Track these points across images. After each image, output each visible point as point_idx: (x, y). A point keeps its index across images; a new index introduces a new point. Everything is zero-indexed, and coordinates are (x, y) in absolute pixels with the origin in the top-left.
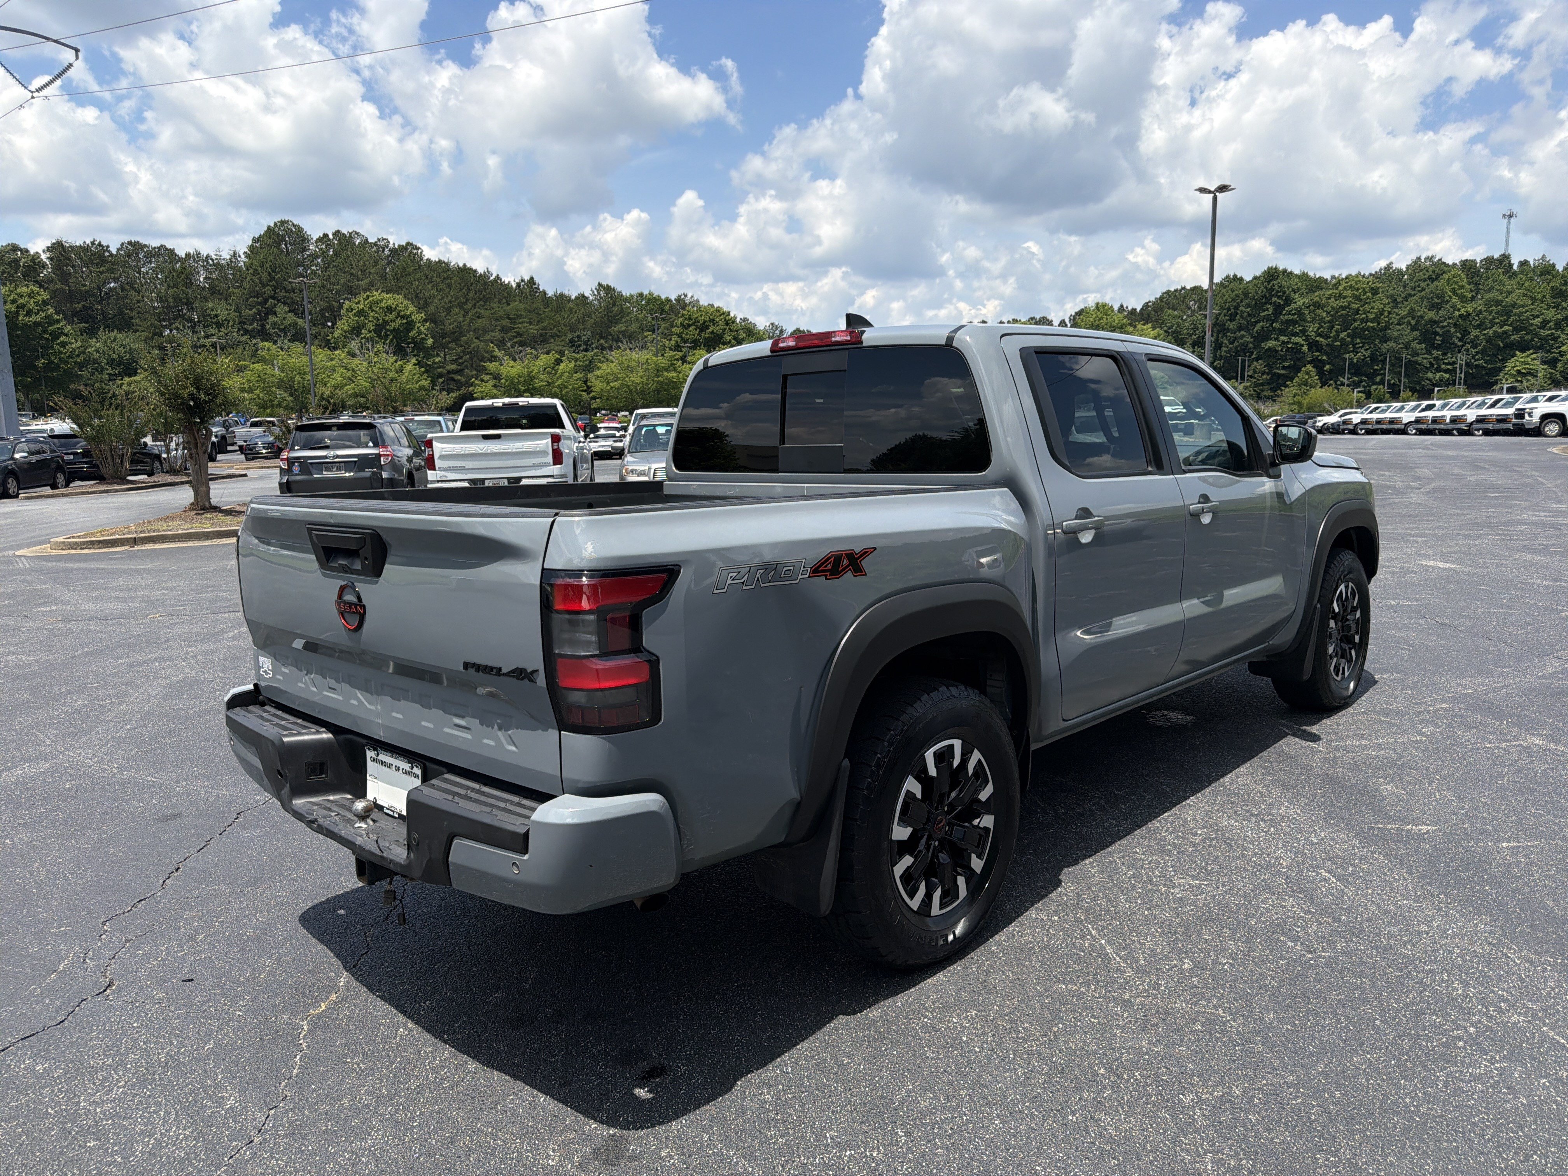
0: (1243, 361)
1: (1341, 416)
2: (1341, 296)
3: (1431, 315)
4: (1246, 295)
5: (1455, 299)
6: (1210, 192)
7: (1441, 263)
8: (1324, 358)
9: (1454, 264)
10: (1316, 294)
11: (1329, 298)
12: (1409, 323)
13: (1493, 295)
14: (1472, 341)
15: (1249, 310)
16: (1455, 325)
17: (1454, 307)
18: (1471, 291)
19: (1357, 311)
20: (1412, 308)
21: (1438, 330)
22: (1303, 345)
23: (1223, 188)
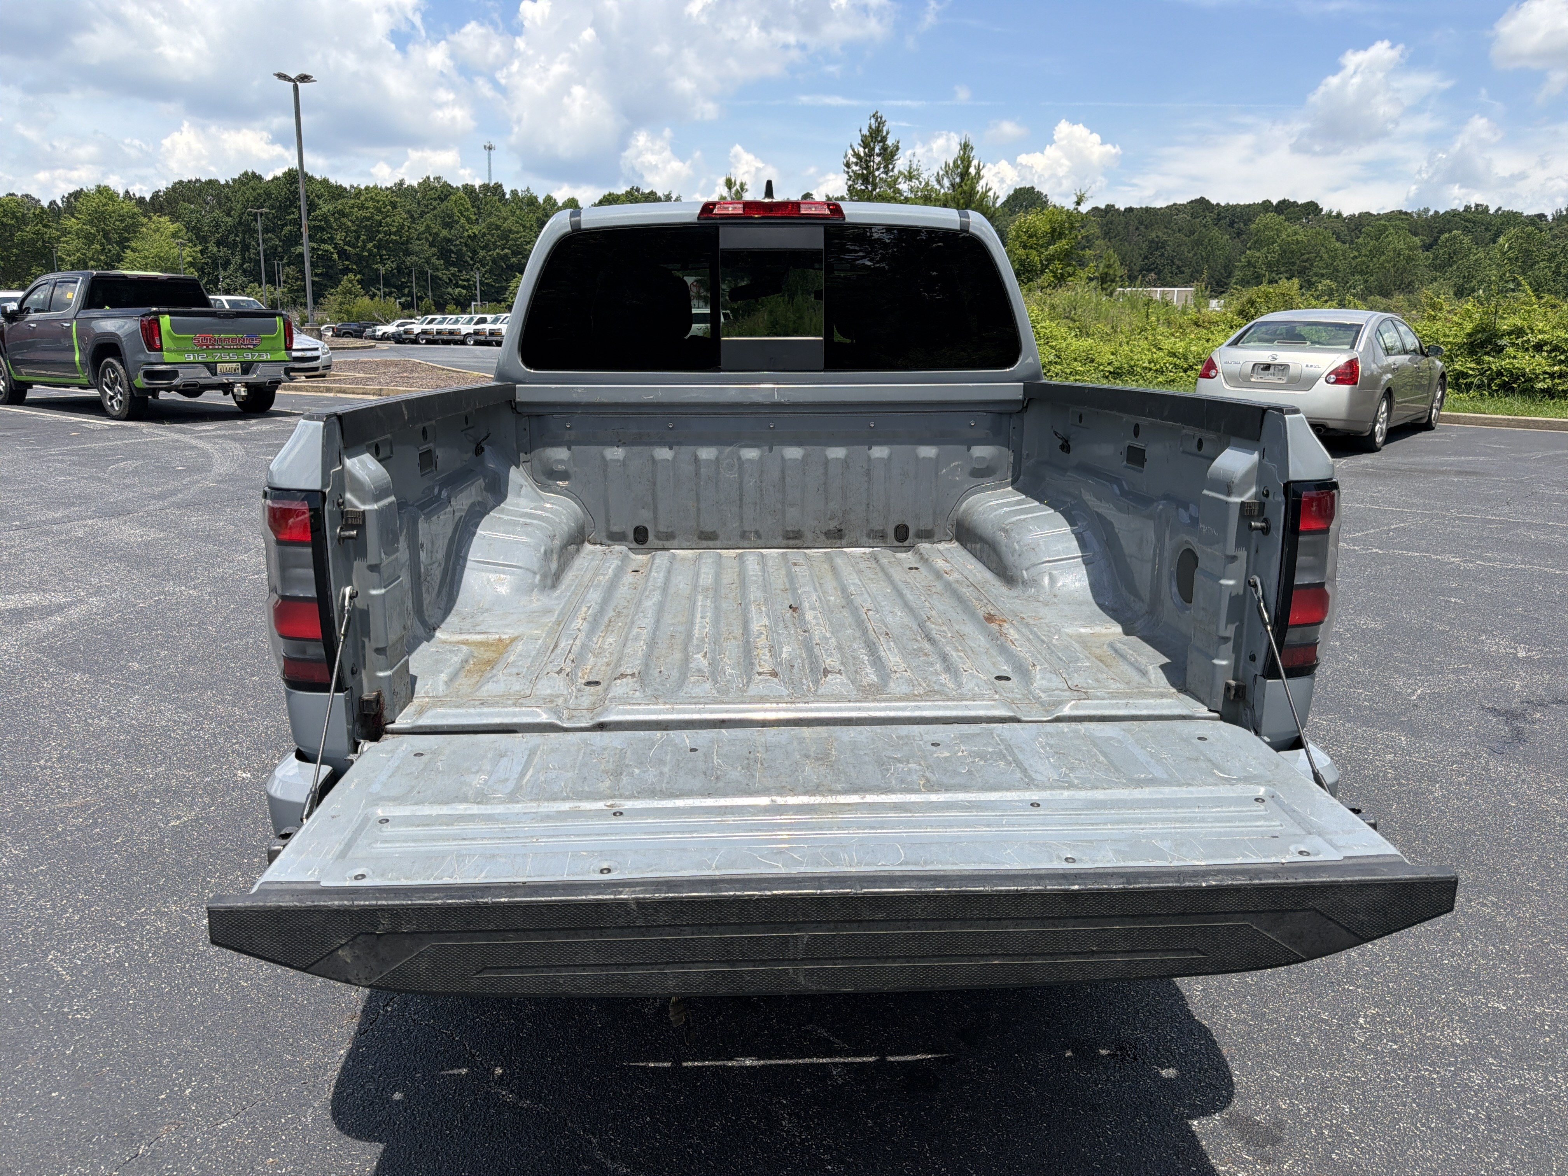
0: (278, 265)
1: (398, 326)
2: (362, 207)
3: (444, 233)
4: (269, 195)
5: (463, 220)
6: (290, 80)
7: (446, 185)
8: (354, 267)
9: (458, 188)
10: (340, 202)
11: (352, 208)
12: (427, 239)
13: (493, 219)
14: (481, 261)
15: (274, 211)
16: (466, 245)
17: (463, 227)
18: (475, 214)
19: (380, 224)
20: (427, 225)
21: (452, 247)
22: (332, 253)
23: (304, 78)
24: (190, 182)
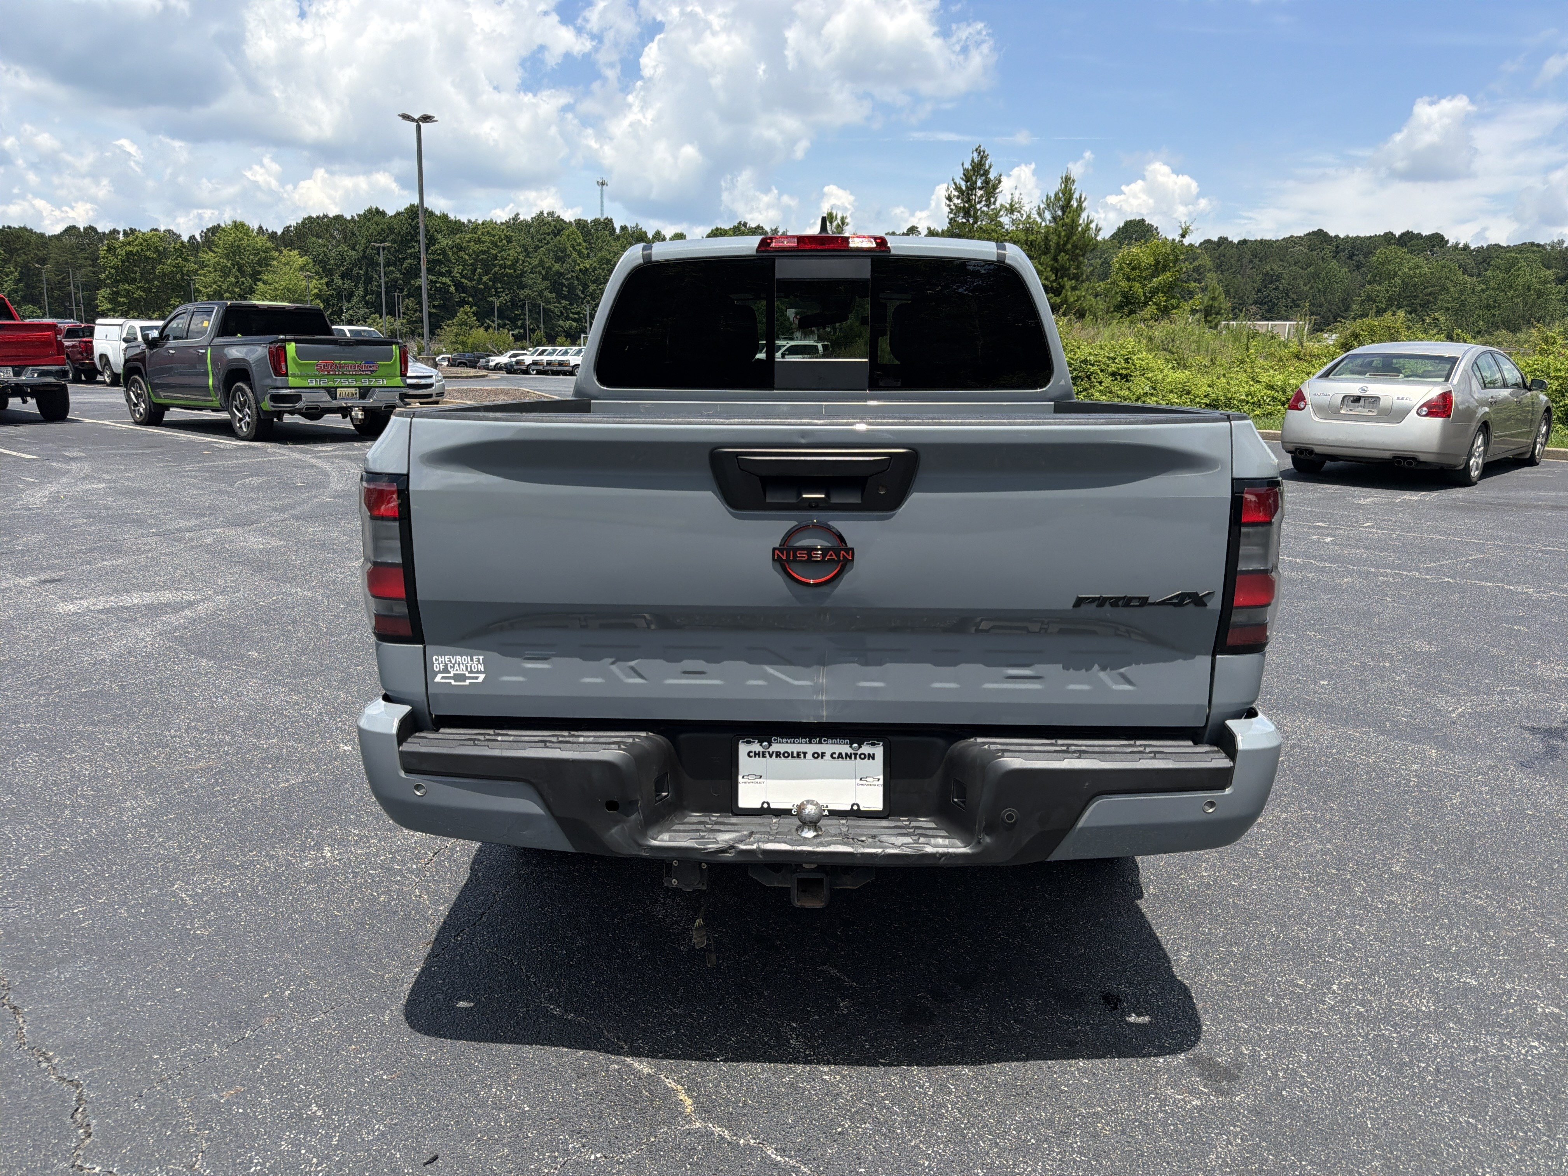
0: (398, 296)
1: (510, 357)
2: (479, 241)
3: (557, 267)
4: (391, 229)
5: (574, 255)
6: (413, 120)
7: (559, 220)
8: (471, 299)
9: (570, 222)
10: (458, 236)
11: (470, 242)
12: (540, 273)
13: (604, 253)
14: (591, 294)
15: (395, 245)
16: (578, 279)
17: (574, 261)
18: (587, 249)
19: (495, 257)
20: (541, 259)
21: (564, 281)
22: (450, 286)
23: (427, 119)
24: (318, 217)
